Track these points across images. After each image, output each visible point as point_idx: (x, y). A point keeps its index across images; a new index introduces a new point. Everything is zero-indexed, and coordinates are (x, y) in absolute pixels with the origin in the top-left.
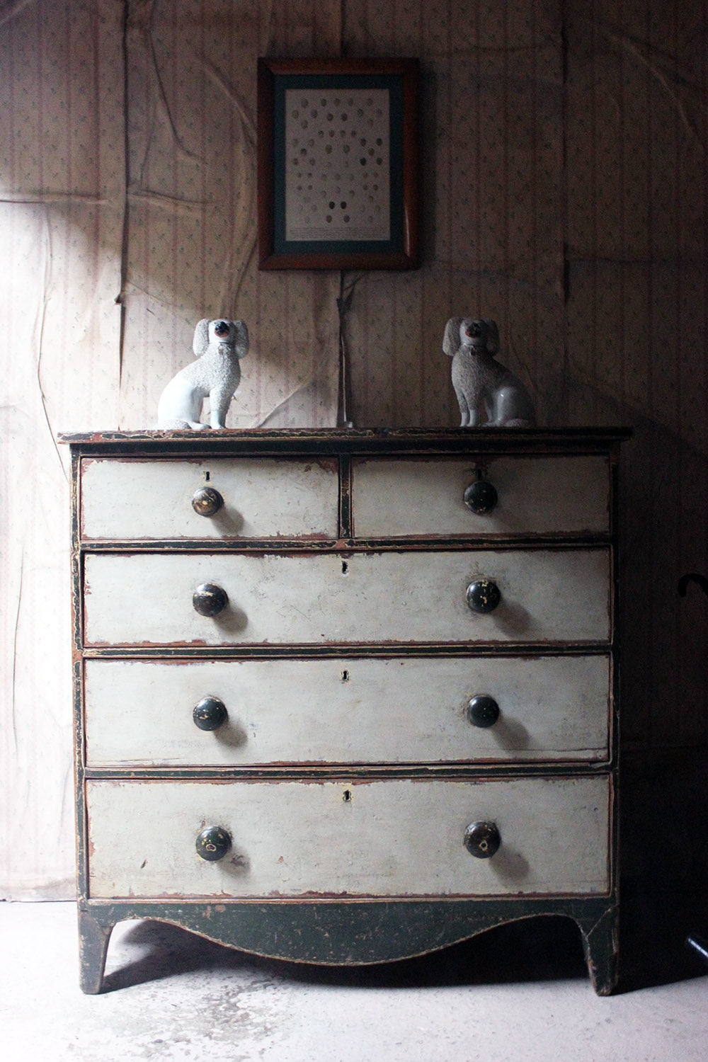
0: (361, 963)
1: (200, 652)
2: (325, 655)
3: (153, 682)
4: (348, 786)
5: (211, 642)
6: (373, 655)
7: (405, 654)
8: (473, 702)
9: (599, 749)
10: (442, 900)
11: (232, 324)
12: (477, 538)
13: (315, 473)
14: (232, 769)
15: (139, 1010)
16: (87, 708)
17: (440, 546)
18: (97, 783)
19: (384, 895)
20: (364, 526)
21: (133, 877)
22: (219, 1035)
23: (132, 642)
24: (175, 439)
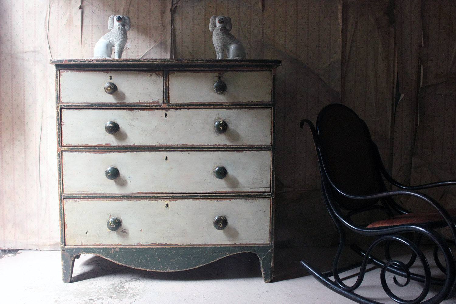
0: (173, 271)
1: (108, 149)
2: (158, 150)
3: (90, 160)
4: (167, 202)
5: (112, 144)
6: (177, 150)
7: (190, 150)
8: (217, 169)
9: (267, 188)
10: (205, 246)
11: (123, 17)
12: (219, 104)
13: (154, 77)
14: (122, 195)
15: (85, 288)
16: (63, 171)
17: (204, 107)
18: (68, 200)
19: (182, 244)
20: (174, 98)
21: (83, 237)
22: (115, 297)
23: (81, 144)
24: (97, 63)
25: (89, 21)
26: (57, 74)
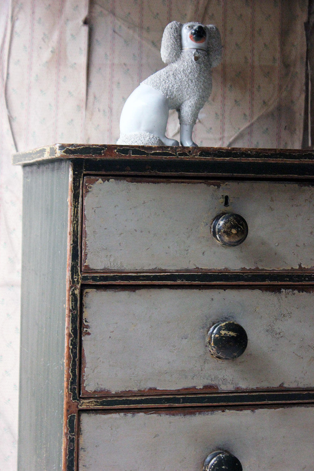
1: (210, 399)
3: (157, 435)
23: (136, 389)
24: (203, 158)
25: (106, 54)
26: (76, 188)
